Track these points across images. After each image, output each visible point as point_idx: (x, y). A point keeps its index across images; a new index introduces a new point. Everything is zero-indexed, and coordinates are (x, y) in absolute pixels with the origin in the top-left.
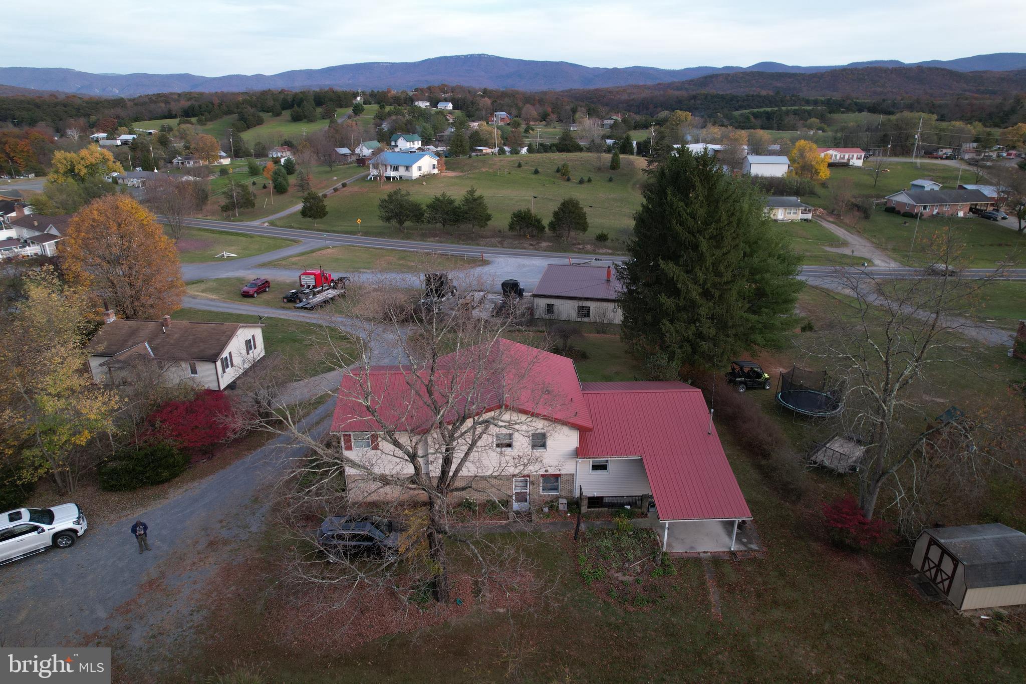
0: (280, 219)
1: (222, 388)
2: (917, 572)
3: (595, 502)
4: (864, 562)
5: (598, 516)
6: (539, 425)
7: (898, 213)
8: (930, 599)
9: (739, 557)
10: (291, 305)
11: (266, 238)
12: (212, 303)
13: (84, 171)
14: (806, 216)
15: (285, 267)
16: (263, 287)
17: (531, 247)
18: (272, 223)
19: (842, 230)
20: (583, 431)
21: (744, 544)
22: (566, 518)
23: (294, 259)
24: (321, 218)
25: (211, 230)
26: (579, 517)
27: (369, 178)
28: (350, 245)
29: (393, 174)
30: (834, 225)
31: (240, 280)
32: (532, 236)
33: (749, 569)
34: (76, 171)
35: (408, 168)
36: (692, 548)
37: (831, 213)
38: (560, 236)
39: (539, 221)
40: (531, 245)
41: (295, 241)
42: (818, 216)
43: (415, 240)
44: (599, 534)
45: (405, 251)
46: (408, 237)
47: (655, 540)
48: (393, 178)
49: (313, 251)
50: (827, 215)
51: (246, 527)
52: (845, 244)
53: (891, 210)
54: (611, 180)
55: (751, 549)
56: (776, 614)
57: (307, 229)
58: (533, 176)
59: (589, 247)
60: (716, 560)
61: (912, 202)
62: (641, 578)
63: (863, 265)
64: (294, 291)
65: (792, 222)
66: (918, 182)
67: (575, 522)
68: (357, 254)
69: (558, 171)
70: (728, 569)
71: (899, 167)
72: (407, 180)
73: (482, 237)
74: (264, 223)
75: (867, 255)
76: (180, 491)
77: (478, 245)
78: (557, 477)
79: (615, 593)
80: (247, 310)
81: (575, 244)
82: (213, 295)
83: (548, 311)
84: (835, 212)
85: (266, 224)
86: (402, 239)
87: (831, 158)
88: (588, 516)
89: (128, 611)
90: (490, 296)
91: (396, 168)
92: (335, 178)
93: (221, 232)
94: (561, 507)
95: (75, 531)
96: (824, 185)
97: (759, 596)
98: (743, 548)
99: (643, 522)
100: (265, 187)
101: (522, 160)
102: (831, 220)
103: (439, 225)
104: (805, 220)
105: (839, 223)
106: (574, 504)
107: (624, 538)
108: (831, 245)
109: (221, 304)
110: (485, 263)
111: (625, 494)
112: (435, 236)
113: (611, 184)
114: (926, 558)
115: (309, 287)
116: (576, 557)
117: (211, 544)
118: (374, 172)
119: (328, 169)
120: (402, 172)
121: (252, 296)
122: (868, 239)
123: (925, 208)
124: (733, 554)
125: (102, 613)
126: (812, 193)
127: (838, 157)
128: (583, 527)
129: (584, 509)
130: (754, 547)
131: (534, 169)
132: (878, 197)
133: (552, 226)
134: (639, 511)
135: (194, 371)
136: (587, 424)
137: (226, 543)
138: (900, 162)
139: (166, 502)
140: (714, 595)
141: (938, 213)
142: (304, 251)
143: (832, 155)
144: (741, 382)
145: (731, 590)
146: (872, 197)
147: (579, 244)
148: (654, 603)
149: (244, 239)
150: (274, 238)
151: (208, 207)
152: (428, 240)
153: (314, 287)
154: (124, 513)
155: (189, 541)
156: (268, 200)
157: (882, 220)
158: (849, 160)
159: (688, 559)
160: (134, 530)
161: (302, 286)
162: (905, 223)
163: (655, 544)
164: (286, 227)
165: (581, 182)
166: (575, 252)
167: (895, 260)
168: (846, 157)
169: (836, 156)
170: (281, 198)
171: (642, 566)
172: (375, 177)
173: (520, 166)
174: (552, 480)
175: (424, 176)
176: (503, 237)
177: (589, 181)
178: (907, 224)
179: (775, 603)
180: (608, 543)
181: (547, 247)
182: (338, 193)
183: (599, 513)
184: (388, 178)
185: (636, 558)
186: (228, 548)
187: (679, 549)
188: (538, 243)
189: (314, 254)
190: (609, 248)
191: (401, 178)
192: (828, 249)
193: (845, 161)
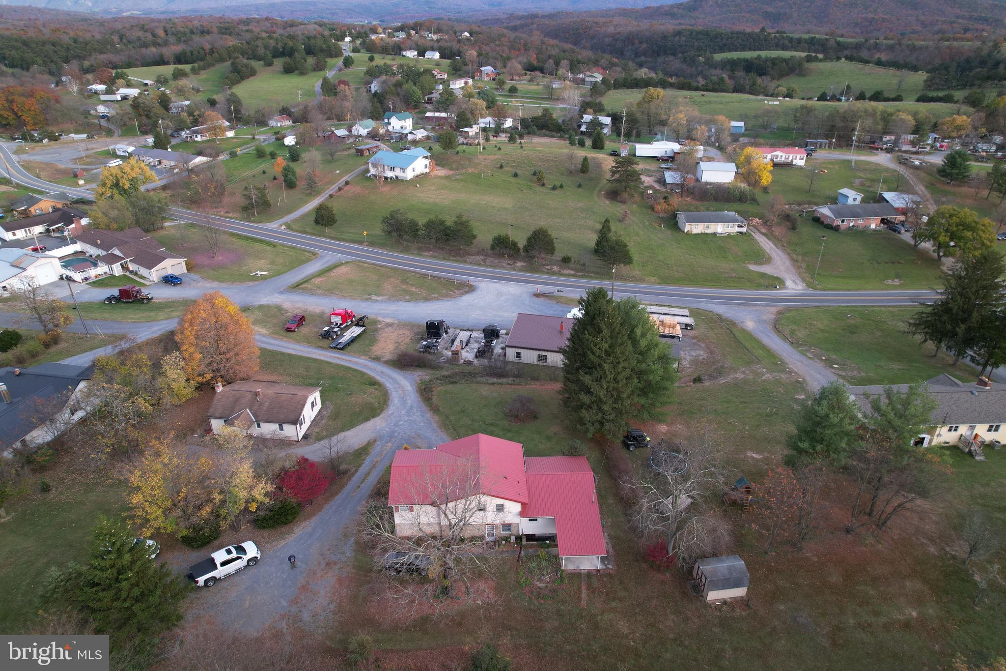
0: (295, 221)
1: (300, 439)
2: (694, 579)
3: (531, 537)
4: (668, 575)
5: (531, 547)
6: (500, 501)
7: (822, 223)
8: (695, 594)
9: (601, 572)
10: (326, 343)
11: (288, 247)
12: (265, 340)
13: (127, 185)
14: (741, 230)
15: (311, 292)
16: (301, 320)
17: (509, 266)
18: (289, 227)
19: (770, 243)
20: (524, 505)
21: (605, 565)
22: (514, 547)
23: (317, 281)
24: (332, 225)
25: (237, 235)
26: (521, 547)
27: (368, 175)
28: (359, 261)
29: (390, 174)
30: (765, 238)
31: (279, 308)
32: (510, 256)
33: (605, 579)
34: (121, 185)
35: (403, 170)
36: (578, 567)
37: (765, 223)
38: (533, 257)
39: (514, 244)
40: (509, 264)
41: (314, 254)
42: (754, 226)
43: (413, 254)
44: (530, 558)
45: (406, 270)
46: (406, 250)
47: (559, 562)
48: (391, 178)
49: (329, 269)
50: (761, 225)
51: (344, 553)
52: (768, 260)
53: (817, 221)
54: (580, 186)
55: (608, 568)
56: (613, 604)
57: (320, 236)
58: (513, 180)
59: (555, 268)
60: (589, 574)
61: (832, 216)
62: (549, 585)
63: (776, 287)
64: (326, 328)
65: (729, 236)
66: (845, 191)
67: (518, 550)
68: (367, 274)
69: (534, 174)
70: (594, 580)
71: (836, 166)
72: (403, 180)
73: (469, 254)
74: (281, 225)
75: (783, 275)
76: (300, 528)
77: (465, 262)
78: (510, 525)
79: (535, 593)
80: (294, 349)
81: (544, 265)
82: (262, 328)
83: (517, 357)
84: (768, 223)
85: (283, 227)
86: (402, 252)
87: (777, 158)
88: (525, 547)
89: (297, 603)
90: (475, 334)
91: (392, 169)
92: (338, 172)
93: (248, 238)
94: (512, 541)
95: (257, 558)
96: (765, 190)
97: (607, 594)
98: (604, 567)
99: (553, 551)
100: (275, 178)
101: (503, 159)
102: (764, 231)
103: (433, 241)
104: (741, 233)
105: (769, 236)
106: (519, 538)
107: (543, 562)
108: (756, 263)
109: (273, 341)
110: (470, 289)
111: (547, 533)
112: (430, 250)
113: (580, 190)
114: (697, 574)
115: (337, 324)
116: (517, 573)
117: (328, 564)
118: (373, 171)
119: (330, 158)
120: (398, 172)
121: (294, 331)
122: (789, 254)
123: (843, 221)
124: (598, 571)
125: (285, 604)
126: (754, 200)
127: (783, 158)
128: (523, 553)
129: (524, 542)
130: (610, 567)
131: (514, 171)
132: (810, 203)
133: (526, 249)
134: (553, 543)
135: (281, 429)
136: (526, 501)
137: (335, 564)
138: (839, 160)
139: (295, 536)
140: (584, 595)
141: (853, 226)
142: (322, 267)
143: (777, 156)
144: (631, 445)
145: (593, 592)
146: (804, 204)
147: (548, 265)
148: (553, 599)
149: (268, 248)
150: (294, 248)
151: (226, 200)
152: (424, 253)
153: (341, 324)
154: (274, 544)
155: (316, 563)
156: (280, 197)
157: (806, 230)
158: (792, 161)
159: (575, 574)
160: (290, 560)
161: (332, 323)
162: (824, 237)
163: (559, 565)
164: (301, 232)
165: (554, 188)
166: (543, 273)
167: (804, 280)
168: (790, 158)
169: (781, 156)
170: (292, 192)
171: (550, 578)
172: (375, 176)
173: (501, 167)
174: (507, 526)
175: (417, 176)
176: (486, 255)
177: (561, 186)
178: (825, 239)
179: (614, 599)
180: (534, 564)
181: (522, 266)
182: (342, 191)
183: (532, 545)
184: (386, 178)
185: (548, 574)
186: (337, 567)
187: (571, 567)
188: (514, 263)
189: (332, 274)
190: (572, 269)
191: (397, 177)
192: (753, 267)
193: (789, 160)
